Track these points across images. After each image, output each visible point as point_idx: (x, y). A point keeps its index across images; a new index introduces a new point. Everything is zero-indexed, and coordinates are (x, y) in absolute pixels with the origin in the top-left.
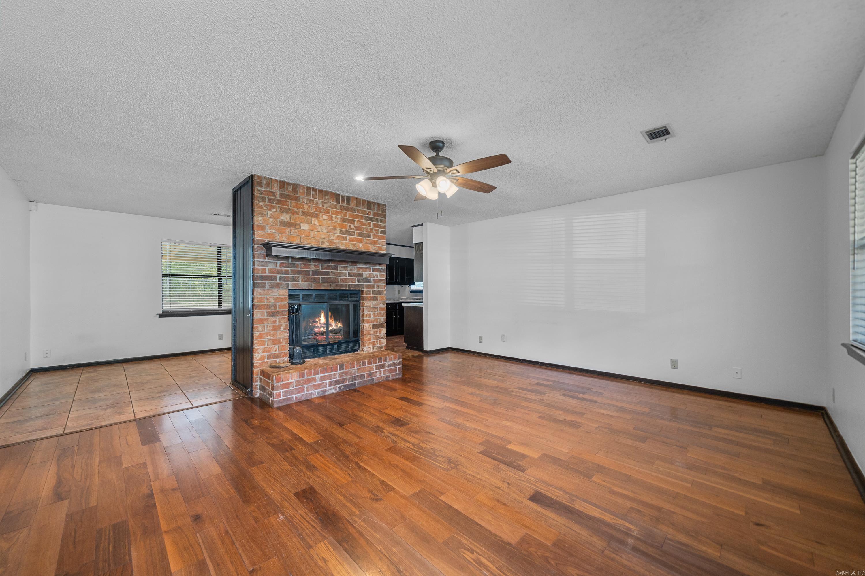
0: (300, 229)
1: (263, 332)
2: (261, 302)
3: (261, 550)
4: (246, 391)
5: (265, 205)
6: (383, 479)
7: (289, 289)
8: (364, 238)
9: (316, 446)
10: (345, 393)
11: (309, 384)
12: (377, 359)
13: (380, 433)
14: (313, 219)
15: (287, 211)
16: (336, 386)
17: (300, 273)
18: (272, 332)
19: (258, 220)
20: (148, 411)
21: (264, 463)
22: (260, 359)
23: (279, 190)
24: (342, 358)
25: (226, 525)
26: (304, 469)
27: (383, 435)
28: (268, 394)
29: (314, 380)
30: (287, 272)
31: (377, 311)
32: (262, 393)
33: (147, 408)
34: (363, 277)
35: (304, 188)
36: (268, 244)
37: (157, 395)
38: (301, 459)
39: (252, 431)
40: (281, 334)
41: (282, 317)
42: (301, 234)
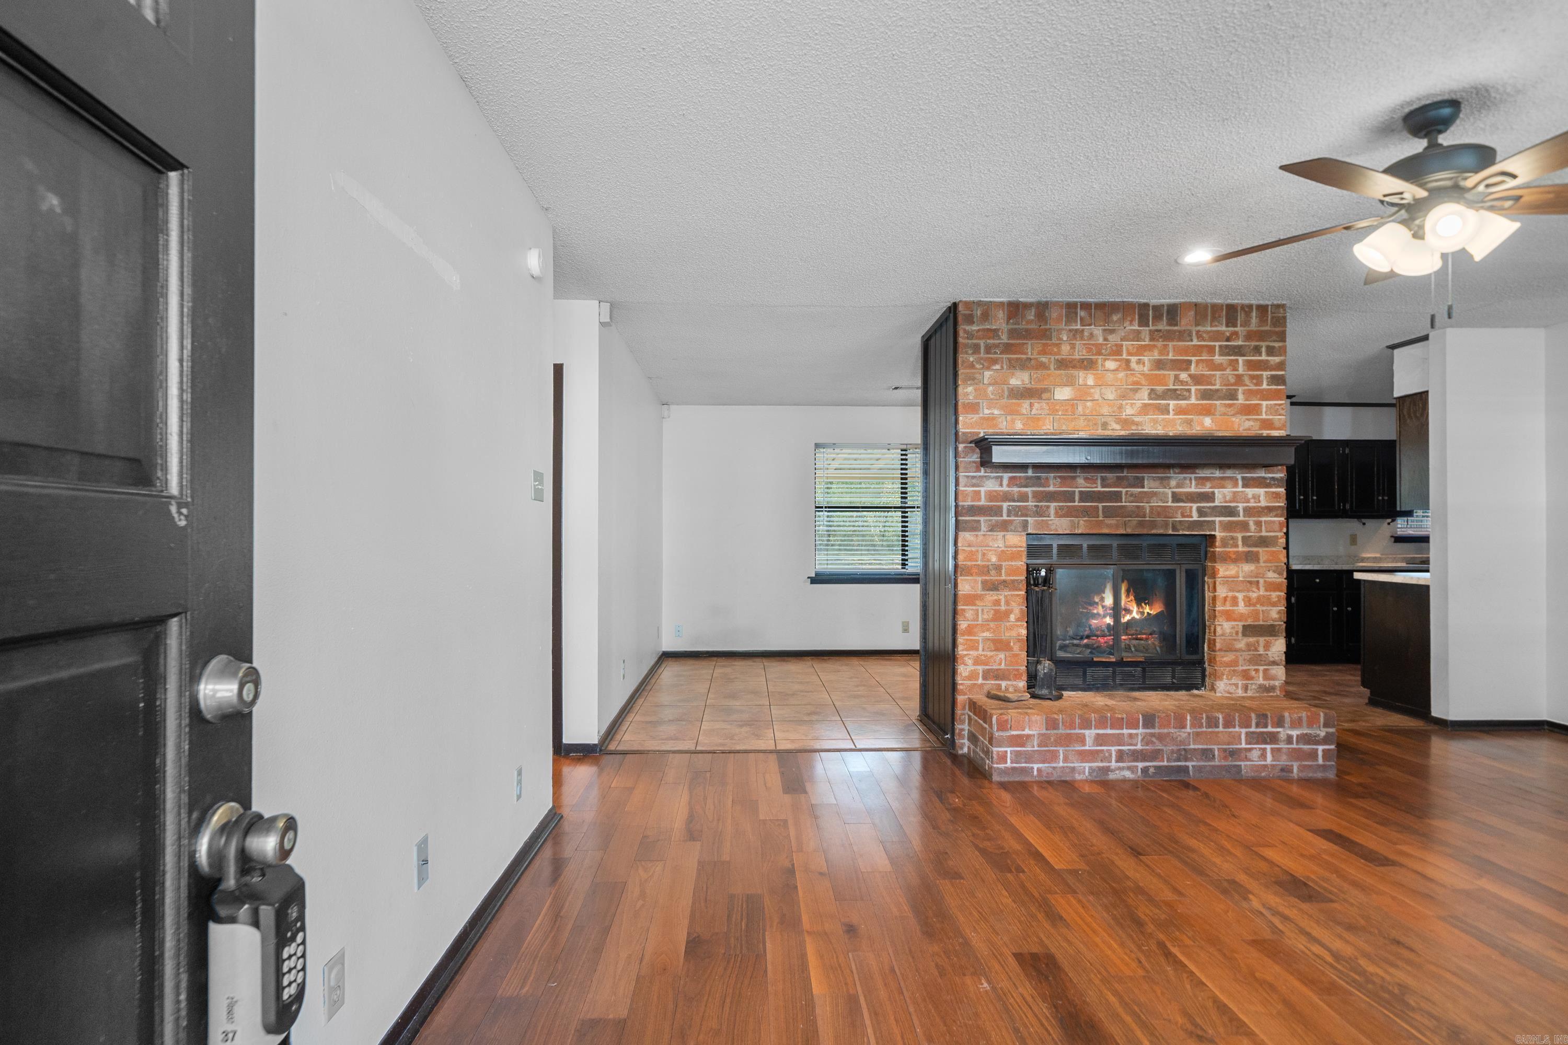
0: (1052, 400)
1: (976, 623)
2: (970, 560)
3: (945, 1024)
4: (943, 738)
5: (979, 361)
6: (1226, 1001)
7: (1027, 534)
8: (1218, 402)
9: (1070, 880)
10: (1159, 785)
11: (1068, 746)
12: (1253, 715)
13: (1237, 897)
14: (1082, 374)
15: (1023, 365)
16: (1136, 764)
17: (1051, 497)
18: (992, 624)
19: (966, 392)
20: (793, 741)
21: (963, 878)
22: (969, 678)
23: (1007, 324)
24: (1154, 700)
25: (893, 958)
26: (1040, 916)
27: (1244, 904)
28: (983, 751)
29: (1082, 740)
30: (1023, 498)
31: (1259, 589)
32: (972, 747)
33: (792, 736)
34: (1213, 501)
35: (1061, 307)
36: (984, 439)
37: (806, 718)
38: (1036, 894)
39: (948, 815)
40: (1011, 629)
41: (1013, 593)
42: (1053, 411)
